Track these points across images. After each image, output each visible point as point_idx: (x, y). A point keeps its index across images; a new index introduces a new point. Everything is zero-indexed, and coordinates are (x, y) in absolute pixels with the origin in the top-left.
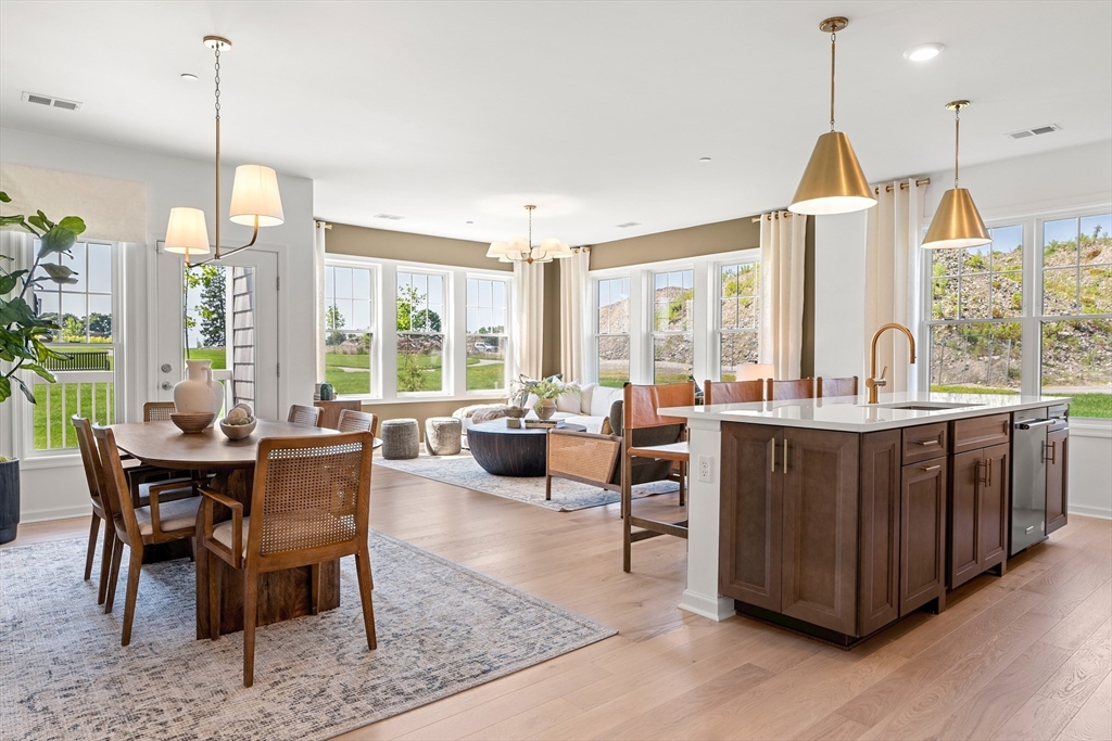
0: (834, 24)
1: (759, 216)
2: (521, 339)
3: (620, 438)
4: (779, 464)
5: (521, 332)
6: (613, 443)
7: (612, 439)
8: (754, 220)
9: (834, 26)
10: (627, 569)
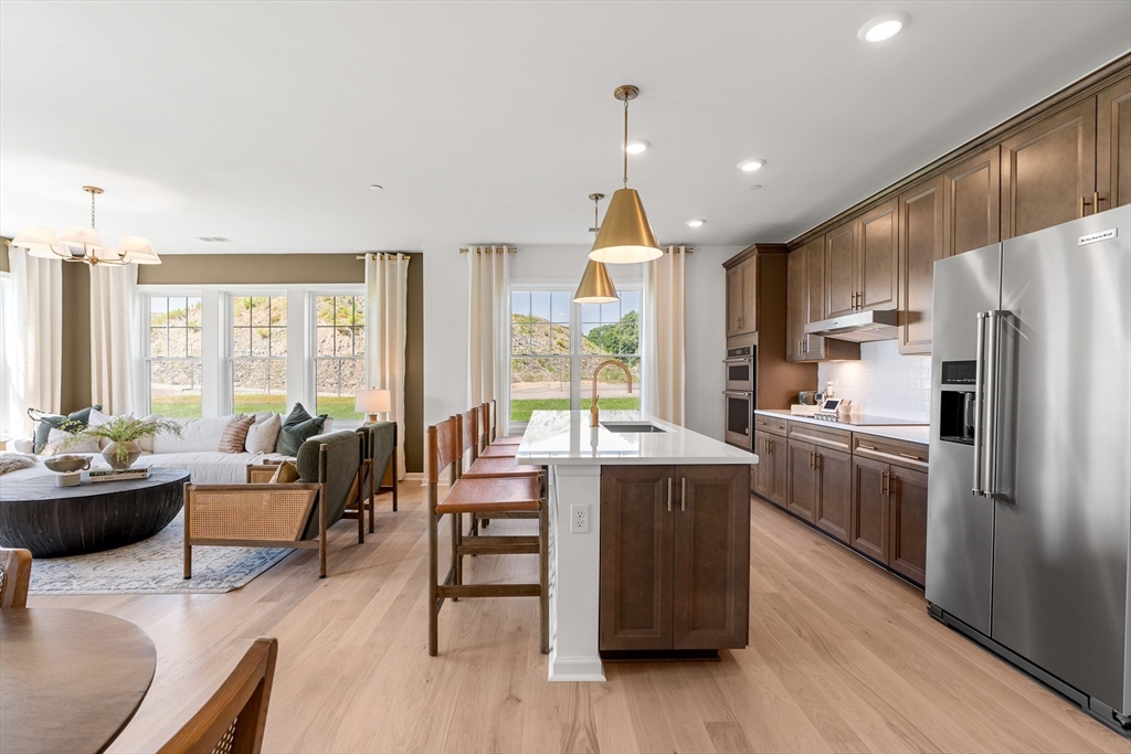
0: (628, 92)
1: (364, 255)
2: (26, 363)
3: (316, 486)
4: (676, 503)
5: (26, 354)
6: (306, 492)
7: (306, 488)
8: (358, 258)
9: (627, 94)
10: (434, 652)
